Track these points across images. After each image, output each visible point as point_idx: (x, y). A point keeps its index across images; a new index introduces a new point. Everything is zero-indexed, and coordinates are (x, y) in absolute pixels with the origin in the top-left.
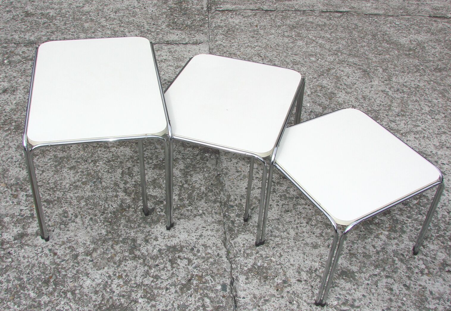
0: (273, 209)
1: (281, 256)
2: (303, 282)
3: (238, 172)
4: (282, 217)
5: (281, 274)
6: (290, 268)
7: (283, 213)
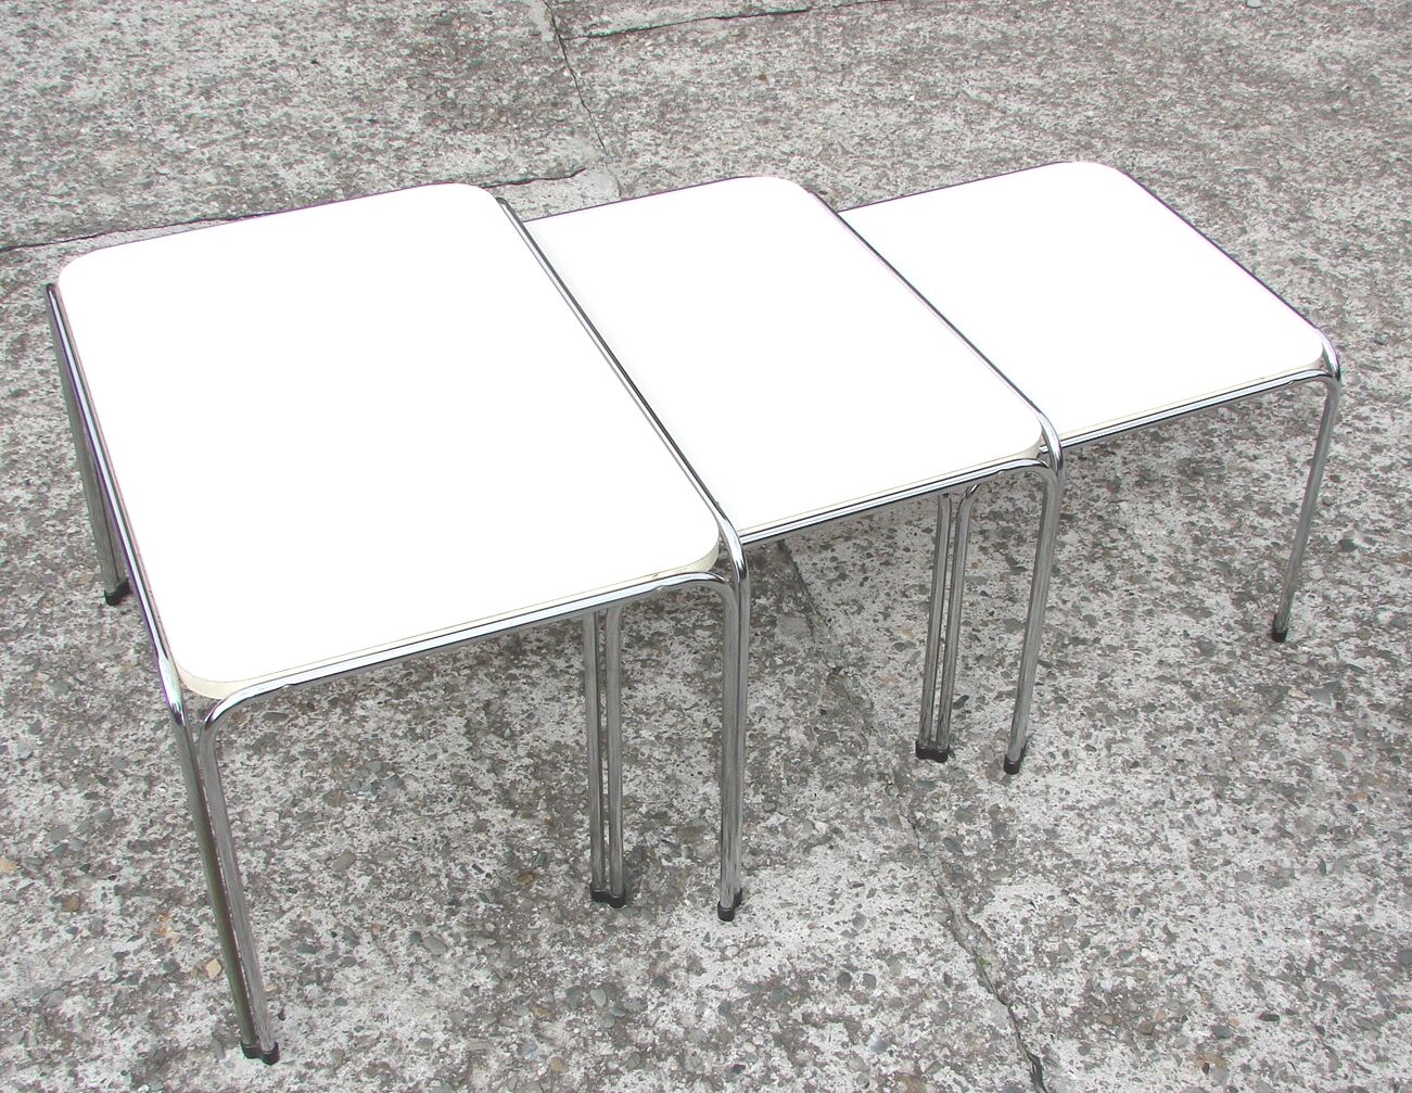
0: (1080, 767)
1: (1171, 938)
2: (1284, 1019)
3: (900, 647)
4: (1121, 789)
5: (1198, 1004)
6: (1217, 976)
7: (1121, 777)
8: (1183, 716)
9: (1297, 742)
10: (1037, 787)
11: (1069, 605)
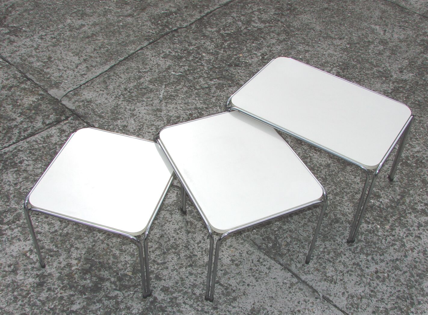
4: (162, 230)
8: (155, 254)
9: (125, 258)
10: (180, 224)
11: (199, 277)
